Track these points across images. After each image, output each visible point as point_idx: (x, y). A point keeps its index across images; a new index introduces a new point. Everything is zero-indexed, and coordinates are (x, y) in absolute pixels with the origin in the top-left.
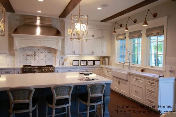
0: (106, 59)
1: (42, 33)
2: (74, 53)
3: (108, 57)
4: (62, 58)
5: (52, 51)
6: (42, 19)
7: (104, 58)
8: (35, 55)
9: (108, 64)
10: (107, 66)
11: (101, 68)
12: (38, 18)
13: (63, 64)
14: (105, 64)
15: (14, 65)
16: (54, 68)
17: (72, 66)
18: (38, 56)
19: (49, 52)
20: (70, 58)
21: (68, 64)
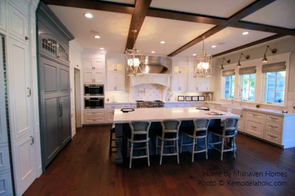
0: (210, 95)
1: (151, 72)
2: (180, 89)
3: (212, 93)
4: (168, 94)
5: (160, 87)
6: (150, 58)
7: (207, 93)
8: (145, 92)
9: (212, 100)
10: (210, 102)
11: (206, 103)
12: (147, 58)
13: (169, 100)
14: (209, 100)
15: (128, 100)
16: (164, 103)
17: (178, 102)
18: (148, 92)
19: (157, 89)
20: (176, 94)
21: (173, 100)
